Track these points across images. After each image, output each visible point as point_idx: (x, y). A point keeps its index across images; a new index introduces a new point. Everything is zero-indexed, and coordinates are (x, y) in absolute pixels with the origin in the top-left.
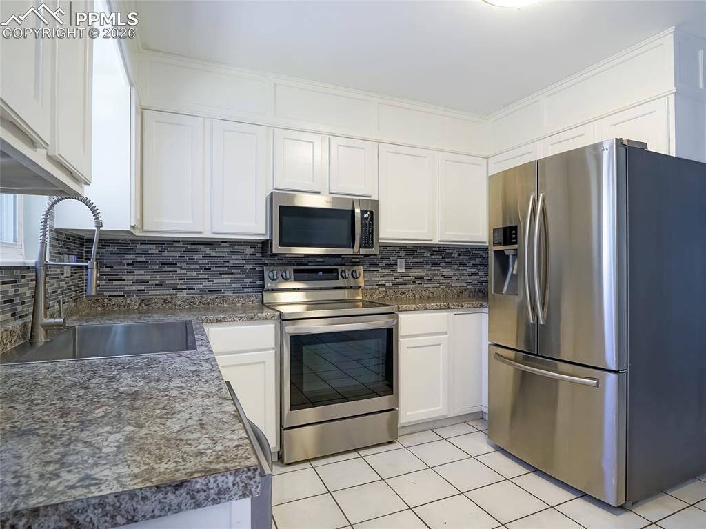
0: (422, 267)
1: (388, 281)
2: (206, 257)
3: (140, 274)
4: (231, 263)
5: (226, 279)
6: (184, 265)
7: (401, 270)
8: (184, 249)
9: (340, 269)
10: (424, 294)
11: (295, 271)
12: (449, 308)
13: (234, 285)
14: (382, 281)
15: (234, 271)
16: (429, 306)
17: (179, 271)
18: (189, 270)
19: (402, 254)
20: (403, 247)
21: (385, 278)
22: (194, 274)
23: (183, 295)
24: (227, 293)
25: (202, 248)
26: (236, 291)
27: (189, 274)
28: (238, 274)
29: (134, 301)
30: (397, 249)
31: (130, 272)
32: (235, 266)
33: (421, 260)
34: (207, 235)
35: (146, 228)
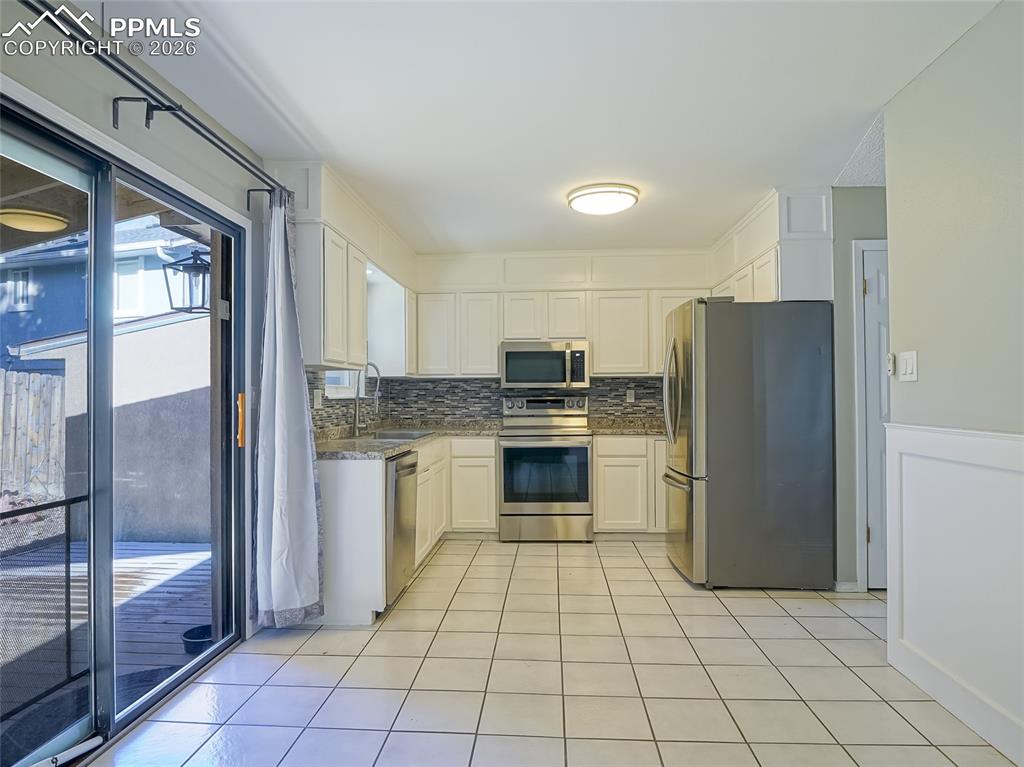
0: (653, 398)
1: (618, 411)
2: (465, 390)
3: (422, 404)
4: (482, 395)
5: (478, 408)
6: (449, 397)
7: (630, 399)
8: (448, 386)
9: (566, 399)
10: (655, 423)
11: (528, 401)
12: (646, 434)
13: (484, 412)
14: (611, 410)
15: (484, 401)
16: (626, 431)
17: (446, 401)
18: (453, 401)
19: (632, 385)
20: (633, 380)
21: (614, 408)
22: (456, 403)
23: (447, 419)
24: (478, 418)
25: (461, 384)
26: (485, 416)
27: (453, 404)
28: (486, 403)
29: (417, 422)
30: (627, 381)
31: (416, 402)
32: (484, 398)
33: (652, 391)
34: (458, 376)
35: (420, 373)
